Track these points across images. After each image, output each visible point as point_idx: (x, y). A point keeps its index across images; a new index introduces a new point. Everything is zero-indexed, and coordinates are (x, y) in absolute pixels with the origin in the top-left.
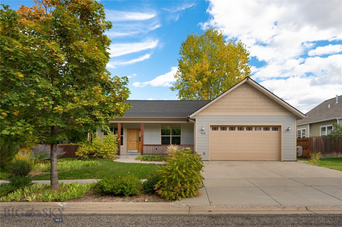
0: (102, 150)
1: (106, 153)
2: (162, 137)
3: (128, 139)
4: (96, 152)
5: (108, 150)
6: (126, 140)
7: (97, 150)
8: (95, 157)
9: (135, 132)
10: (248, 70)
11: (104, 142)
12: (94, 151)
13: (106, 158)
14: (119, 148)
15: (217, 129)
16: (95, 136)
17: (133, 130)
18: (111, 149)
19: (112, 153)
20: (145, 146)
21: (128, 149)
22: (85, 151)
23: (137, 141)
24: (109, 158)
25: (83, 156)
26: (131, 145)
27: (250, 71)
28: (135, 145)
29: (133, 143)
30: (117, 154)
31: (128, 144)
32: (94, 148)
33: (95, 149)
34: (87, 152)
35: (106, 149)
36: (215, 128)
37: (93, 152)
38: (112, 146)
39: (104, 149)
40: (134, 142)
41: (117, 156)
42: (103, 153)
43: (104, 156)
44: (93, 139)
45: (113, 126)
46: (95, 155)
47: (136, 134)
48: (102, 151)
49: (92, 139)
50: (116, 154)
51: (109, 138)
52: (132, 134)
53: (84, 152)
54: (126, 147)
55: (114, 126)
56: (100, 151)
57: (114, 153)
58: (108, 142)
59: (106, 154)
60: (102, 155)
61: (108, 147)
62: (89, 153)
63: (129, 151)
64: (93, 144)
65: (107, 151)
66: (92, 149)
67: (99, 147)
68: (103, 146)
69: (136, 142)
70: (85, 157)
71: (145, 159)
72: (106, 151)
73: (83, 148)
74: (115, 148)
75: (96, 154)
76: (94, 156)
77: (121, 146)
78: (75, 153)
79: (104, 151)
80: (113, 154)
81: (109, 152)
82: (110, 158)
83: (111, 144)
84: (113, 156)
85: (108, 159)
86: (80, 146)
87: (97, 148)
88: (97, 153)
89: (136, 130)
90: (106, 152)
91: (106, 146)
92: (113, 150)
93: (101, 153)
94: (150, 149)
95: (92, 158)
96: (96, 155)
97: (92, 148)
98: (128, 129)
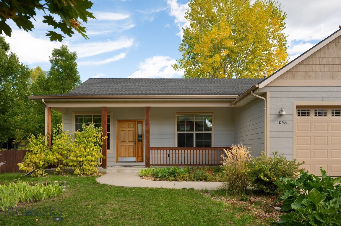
0: (71, 158)
1: (80, 164)
2: (178, 134)
3: (119, 138)
4: (60, 162)
5: (84, 159)
6: (115, 141)
7: (63, 159)
8: (58, 173)
9: (132, 126)
10: (284, 41)
11: (76, 142)
12: (56, 161)
13: (80, 175)
14: (104, 154)
15: (308, 113)
16: (58, 131)
17: (127, 123)
18: (90, 157)
19: (92, 163)
20: (153, 151)
21: (118, 156)
22: (37, 161)
23: (135, 141)
24: (86, 174)
25: (33, 172)
26: (123, 148)
27: (286, 42)
28: (132, 150)
29: (127, 145)
30: (101, 166)
31: (119, 147)
32: (57, 154)
33: (59, 157)
34: (42, 163)
35: (80, 156)
36: (303, 111)
37: (54, 162)
38: (93, 150)
39: (77, 157)
40: (129, 144)
41: (101, 169)
42: (75, 164)
43: (77, 171)
44: (53, 138)
45: (91, 116)
46: (59, 168)
47: (133, 129)
48: (73, 161)
49: (52, 136)
50: (99, 166)
51: (86, 134)
52: (125, 129)
53: (35, 163)
54: (115, 152)
55: (94, 116)
56: (68, 161)
57: (95, 164)
58: (84, 143)
59: (81, 166)
60: (73, 168)
61: (85, 153)
62: (47, 165)
63: (120, 159)
64: (54, 147)
65: (82, 161)
66: (52, 157)
67: (66, 152)
68: (75, 152)
69: (132, 144)
70: (39, 172)
71: (160, 175)
72: (81, 159)
73: (33, 156)
74: (98, 155)
75: (61, 166)
76: (57, 170)
77: (108, 152)
78: (19, 164)
79: (76, 161)
80: (95, 166)
81: (86, 163)
82: (89, 173)
83: (91, 146)
84: (95, 169)
85: (85, 176)
86: (29, 151)
87: (61, 155)
88: (62, 164)
89: (133, 123)
90: (80, 162)
91: (80, 150)
92: (93, 159)
93: (71, 164)
94: (162, 156)
95: (53, 173)
96: (61, 168)
97: (53, 155)
98: (119, 121)
